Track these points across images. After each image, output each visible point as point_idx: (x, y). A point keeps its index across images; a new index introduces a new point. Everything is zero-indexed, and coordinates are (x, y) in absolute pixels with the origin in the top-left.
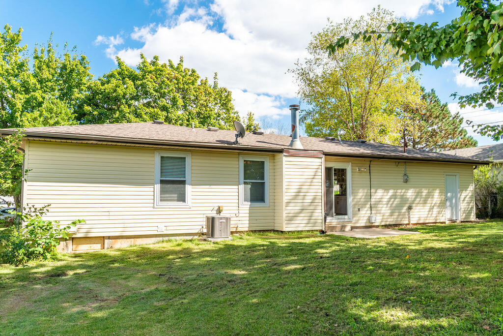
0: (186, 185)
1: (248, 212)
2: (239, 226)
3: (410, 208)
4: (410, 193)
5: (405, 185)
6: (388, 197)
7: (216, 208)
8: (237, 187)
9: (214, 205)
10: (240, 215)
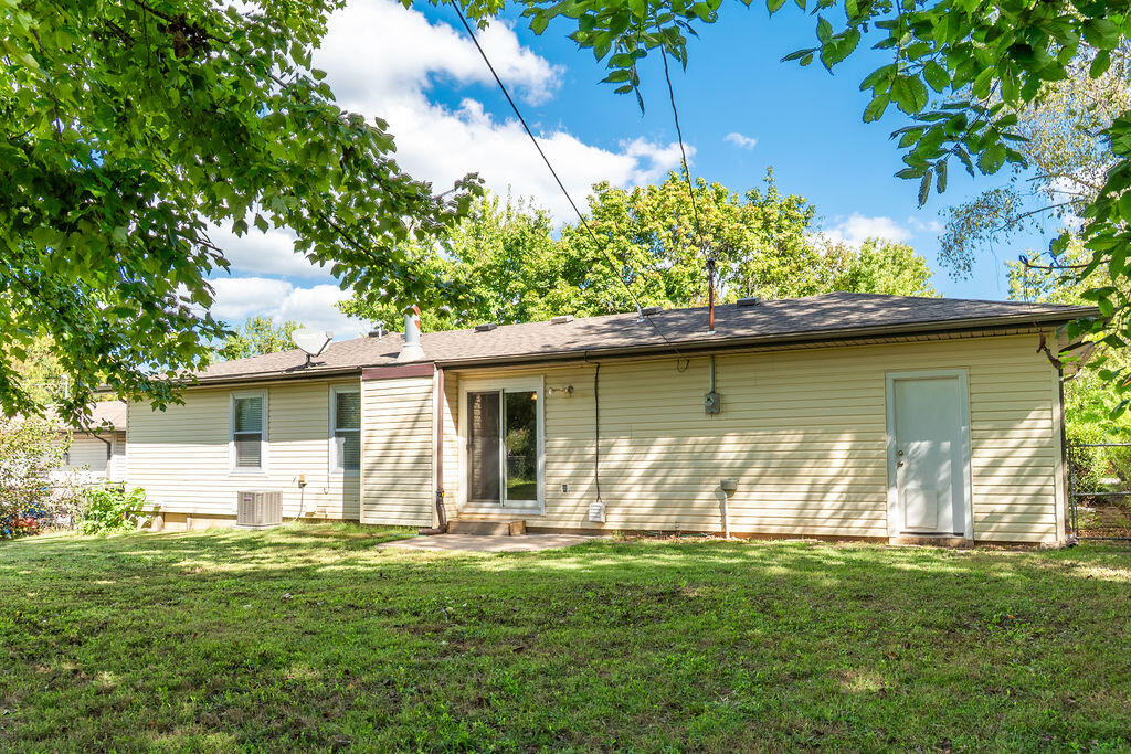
0: (262, 442)
1: (342, 485)
2: (328, 509)
3: (727, 490)
4: (731, 448)
5: (715, 422)
6: (646, 464)
7: (298, 479)
8: (326, 442)
9: (294, 472)
10: (332, 491)
